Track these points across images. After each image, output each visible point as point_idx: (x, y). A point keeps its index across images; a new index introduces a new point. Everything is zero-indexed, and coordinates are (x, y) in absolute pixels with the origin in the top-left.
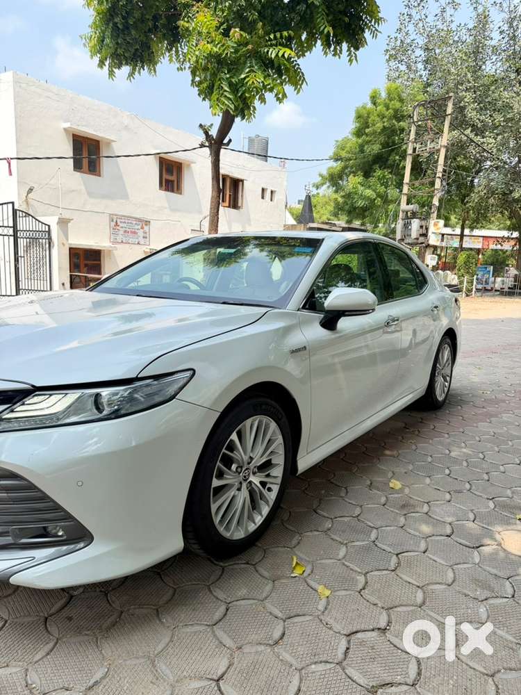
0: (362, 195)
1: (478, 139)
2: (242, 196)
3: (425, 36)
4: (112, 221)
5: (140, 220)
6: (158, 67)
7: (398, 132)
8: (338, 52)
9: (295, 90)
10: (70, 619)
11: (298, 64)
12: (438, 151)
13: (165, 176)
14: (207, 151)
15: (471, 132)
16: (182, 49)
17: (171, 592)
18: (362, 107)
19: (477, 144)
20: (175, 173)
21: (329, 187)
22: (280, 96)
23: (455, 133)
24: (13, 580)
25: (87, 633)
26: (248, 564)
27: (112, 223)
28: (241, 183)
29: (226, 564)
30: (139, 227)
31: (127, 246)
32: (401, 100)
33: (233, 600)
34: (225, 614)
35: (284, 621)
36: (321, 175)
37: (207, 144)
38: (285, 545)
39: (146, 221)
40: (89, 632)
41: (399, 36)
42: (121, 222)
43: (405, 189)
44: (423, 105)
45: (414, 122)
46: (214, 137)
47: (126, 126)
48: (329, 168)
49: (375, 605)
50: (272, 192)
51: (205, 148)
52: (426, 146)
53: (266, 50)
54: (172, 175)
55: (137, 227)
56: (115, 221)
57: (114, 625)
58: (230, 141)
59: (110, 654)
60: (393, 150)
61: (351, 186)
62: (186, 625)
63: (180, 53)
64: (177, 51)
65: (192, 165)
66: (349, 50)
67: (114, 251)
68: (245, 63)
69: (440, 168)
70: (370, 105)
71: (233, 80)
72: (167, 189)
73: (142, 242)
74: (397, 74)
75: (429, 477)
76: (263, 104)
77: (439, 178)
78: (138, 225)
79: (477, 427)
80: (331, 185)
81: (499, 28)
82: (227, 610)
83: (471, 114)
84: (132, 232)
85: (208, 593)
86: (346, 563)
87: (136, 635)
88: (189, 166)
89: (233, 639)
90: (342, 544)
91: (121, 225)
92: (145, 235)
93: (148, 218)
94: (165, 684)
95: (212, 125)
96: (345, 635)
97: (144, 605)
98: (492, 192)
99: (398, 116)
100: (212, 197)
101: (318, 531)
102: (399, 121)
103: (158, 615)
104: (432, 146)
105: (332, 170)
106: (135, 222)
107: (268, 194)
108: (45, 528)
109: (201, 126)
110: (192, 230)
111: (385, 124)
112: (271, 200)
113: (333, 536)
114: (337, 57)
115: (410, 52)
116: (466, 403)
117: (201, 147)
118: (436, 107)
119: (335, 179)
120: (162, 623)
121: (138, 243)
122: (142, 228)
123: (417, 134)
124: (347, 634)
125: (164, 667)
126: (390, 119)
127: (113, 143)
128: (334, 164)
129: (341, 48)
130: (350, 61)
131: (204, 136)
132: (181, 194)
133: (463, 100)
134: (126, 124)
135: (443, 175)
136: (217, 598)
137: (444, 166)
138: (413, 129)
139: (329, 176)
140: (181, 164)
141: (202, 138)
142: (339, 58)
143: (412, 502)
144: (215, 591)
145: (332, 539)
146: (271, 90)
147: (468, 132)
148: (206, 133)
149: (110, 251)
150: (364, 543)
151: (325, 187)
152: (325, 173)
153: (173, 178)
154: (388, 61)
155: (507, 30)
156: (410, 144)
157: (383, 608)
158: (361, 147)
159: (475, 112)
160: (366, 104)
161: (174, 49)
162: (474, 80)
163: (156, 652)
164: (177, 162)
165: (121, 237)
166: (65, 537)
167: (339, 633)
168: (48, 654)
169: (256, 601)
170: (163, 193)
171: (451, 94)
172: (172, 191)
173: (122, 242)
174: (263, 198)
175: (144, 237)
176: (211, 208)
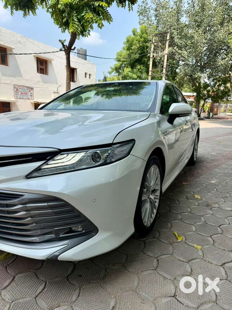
0: (130, 77)
1: (180, 51)
2: (76, 76)
3: (156, 4)
4: (15, 88)
5: (28, 87)
6: (37, 11)
7: (145, 48)
8: (124, 5)
9: (108, 22)
10: (80, 276)
11: (107, 11)
12: (164, 56)
13: (40, 66)
14: (63, 53)
15: (177, 48)
16: (48, 2)
17: (125, 256)
18: (129, 36)
19: (179, 53)
20: (44, 65)
21: (115, 73)
22: (100, 26)
23: (171, 48)
24: (60, 258)
25: (93, 282)
26: (154, 238)
27: (15, 89)
28: (75, 70)
29: (145, 239)
30: (28, 91)
31: (23, 100)
32: (147, 33)
33: (158, 256)
34: (158, 263)
35: (188, 263)
36: (111, 68)
37: (63, 49)
38: (166, 228)
39: (31, 88)
40: (94, 282)
41: (143, 5)
42: (19, 89)
43: (150, 73)
44: (156, 35)
45: (153, 43)
46: (67, 46)
47: (19, 41)
48: (115, 65)
49: (224, 250)
50: (90, 75)
51: (62, 51)
52: (159, 54)
53: (93, 3)
54: (43, 66)
55: (27, 91)
56: (16, 88)
57: (106, 276)
58: (75, 48)
59: (112, 291)
60: (143, 56)
61: (126, 73)
62: (142, 271)
63: (48, 4)
64: (46, 3)
65: (52, 61)
66: (129, 5)
67: (17, 103)
68: (83, 9)
69: (165, 64)
70: (133, 36)
71: (78, 17)
72: (41, 73)
73: (30, 98)
74: (143, 21)
75: (209, 192)
76: (92, 29)
77: (165, 68)
78: (28, 90)
79: (214, 170)
80: (116, 72)
81: (188, 2)
82: (158, 261)
83: (176, 40)
84: (25, 93)
85: (144, 254)
86: (198, 233)
87: (120, 279)
88: (51, 62)
89: (170, 275)
90: (191, 224)
91: (19, 90)
92: (31, 95)
93: (32, 86)
94: (149, 302)
95: (65, 40)
96: (220, 266)
97: (115, 264)
98: (186, 75)
99: (146, 41)
100: (67, 75)
101: (177, 220)
102: (146, 42)
103: (125, 268)
104: (161, 54)
105: (116, 65)
106: (26, 89)
107: (88, 76)
108: (70, 228)
109: (60, 40)
110: (54, 92)
111: (141, 45)
112: (89, 78)
113: (185, 222)
114: (124, 8)
115: (148, 12)
116: (204, 161)
117: (61, 51)
118: (162, 36)
119: (117, 70)
120: (129, 271)
121: (28, 99)
122: (30, 91)
123: (154, 49)
124: (221, 265)
125: (144, 294)
126: (142, 42)
127: (13, 50)
128: (117, 63)
129: (125, 4)
130: (129, 10)
131: (62, 46)
132: (47, 75)
133: (173, 34)
134: (19, 40)
135: (166, 67)
136: (150, 256)
137: (167, 63)
138: (153, 47)
139: (115, 68)
140: (47, 61)
141: (61, 46)
142: (125, 8)
143: (209, 203)
144: (147, 253)
145: (185, 223)
146: (96, 22)
147: (175, 48)
148: (63, 44)
149: (15, 102)
150: (200, 223)
151: (113, 73)
152: (113, 67)
153: (43, 67)
154: (139, 16)
155: (191, 3)
156: (152, 53)
157: (228, 251)
158: (129, 55)
159: (178, 39)
160: (131, 35)
161: (44, 2)
162: (177, 25)
163: (135, 287)
164: (45, 60)
165: (20, 96)
166: (84, 231)
167: (217, 265)
168: (79, 296)
169: (169, 255)
170: (39, 74)
171: (169, 31)
172: (43, 73)
173: (20, 98)
174: (86, 77)
175: (31, 96)
176: (67, 80)
